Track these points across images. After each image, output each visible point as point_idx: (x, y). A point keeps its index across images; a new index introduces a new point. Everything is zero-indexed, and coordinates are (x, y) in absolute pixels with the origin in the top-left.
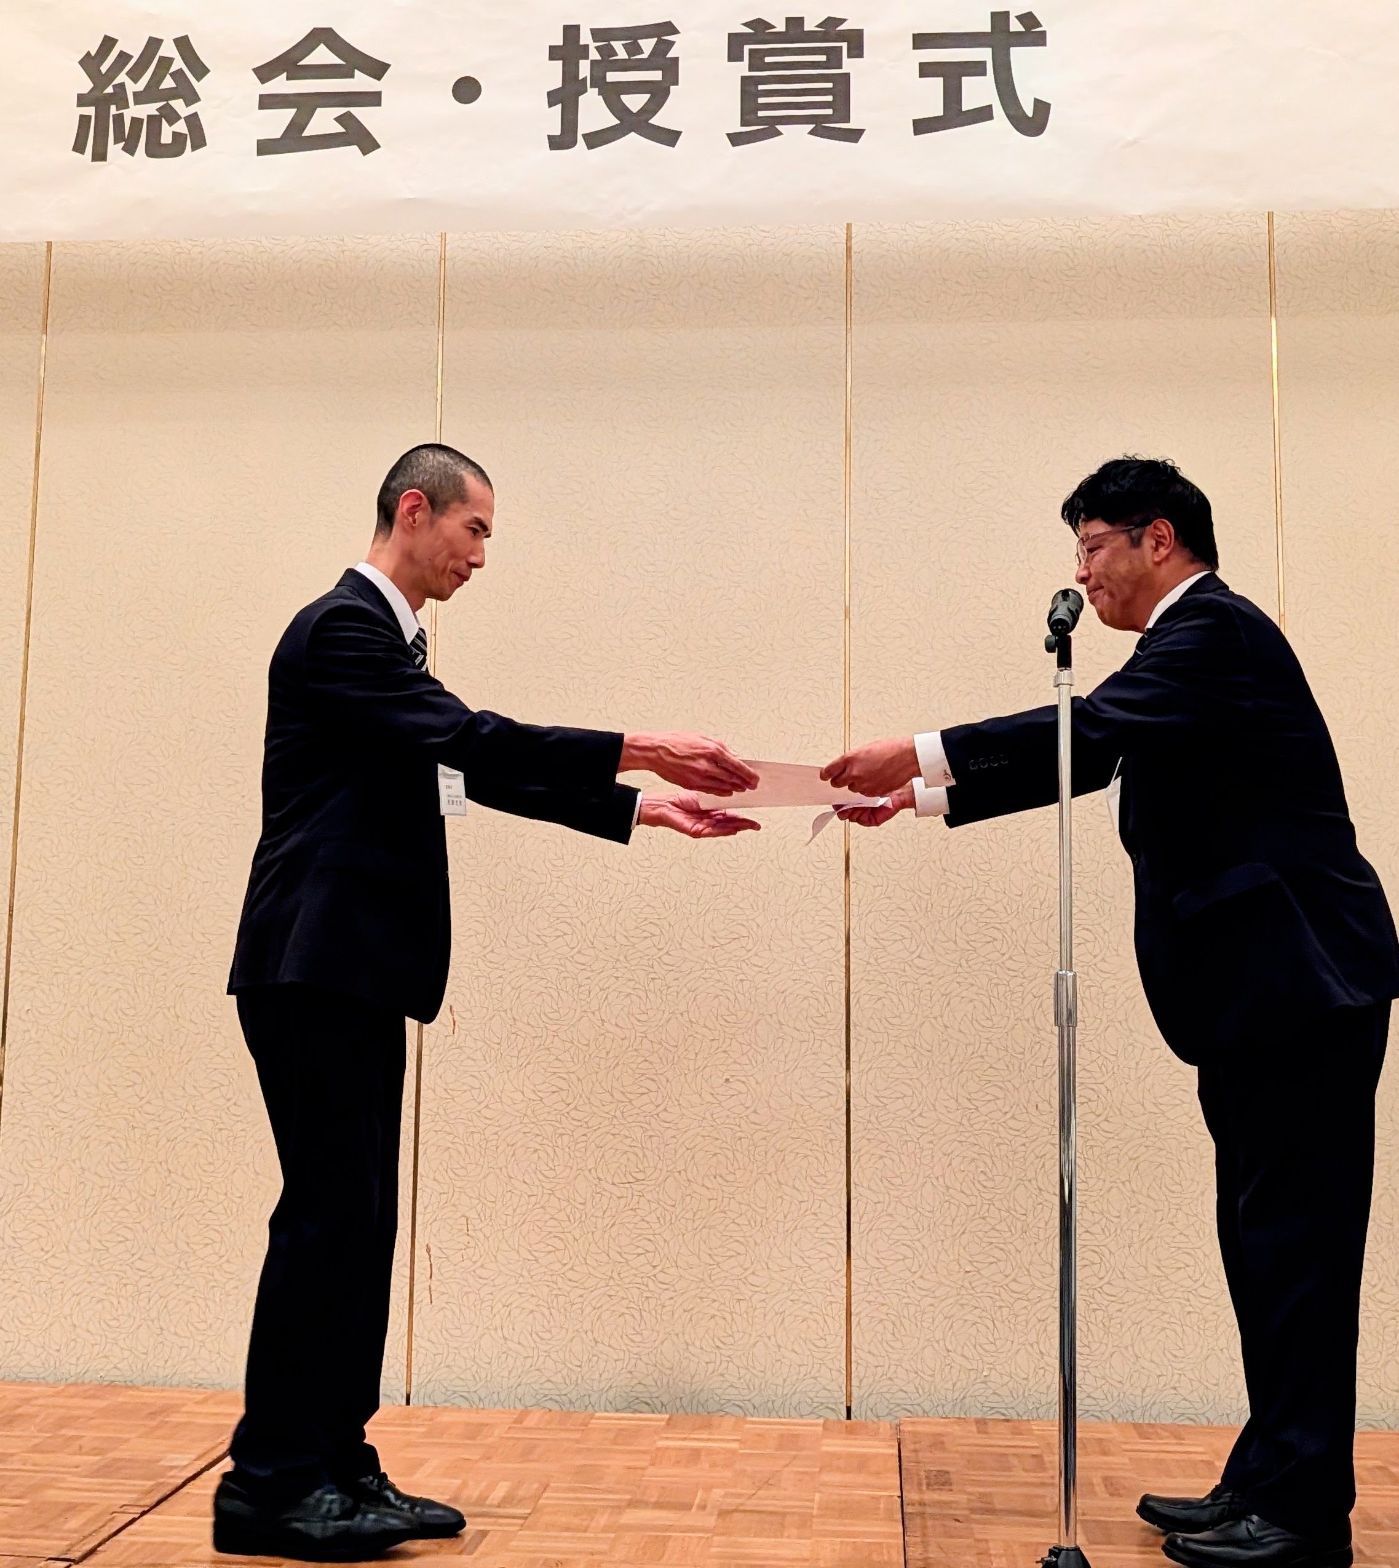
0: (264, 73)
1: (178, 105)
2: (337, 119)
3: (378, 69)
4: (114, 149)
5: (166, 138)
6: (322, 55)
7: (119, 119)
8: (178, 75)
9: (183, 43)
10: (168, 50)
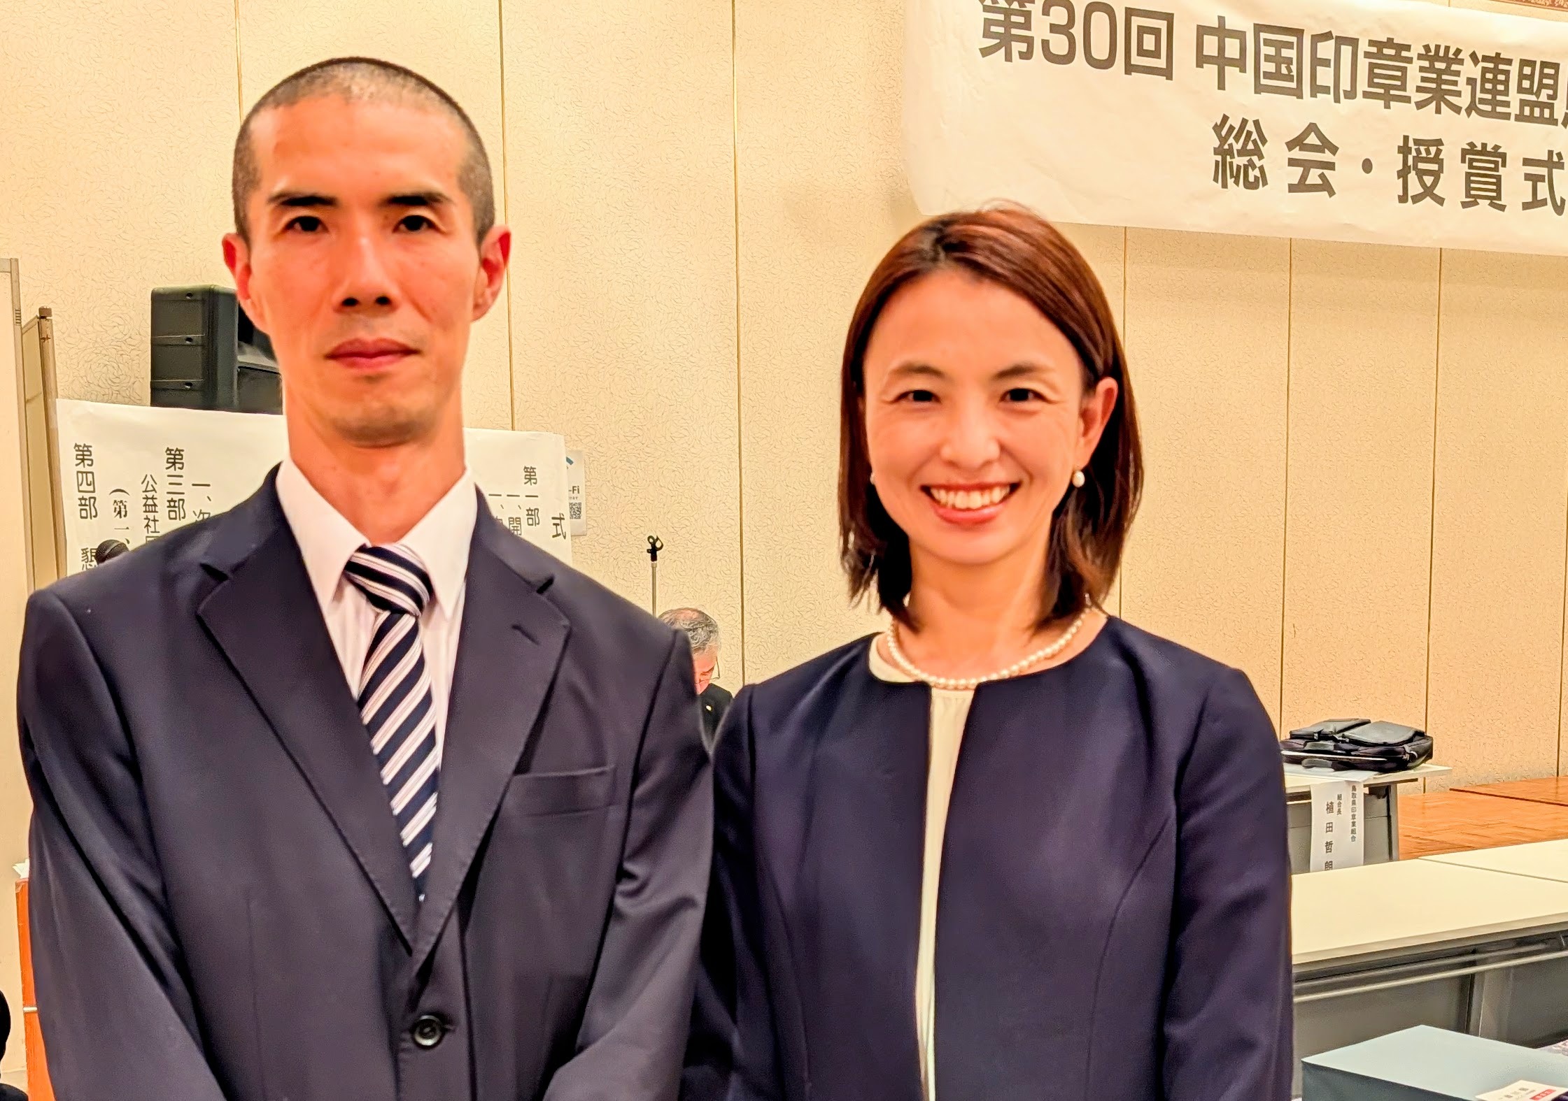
0: (1291, 145)
1: (1255, 158)
2: (1319, 176)
3: (1334, 150)
4: (1230, 181)
5: (1251, 179)
6: (1312, 139)
7: (1231, 164)
8: (1255, 142)
9: (1256, 123)
10: (1250, 127)
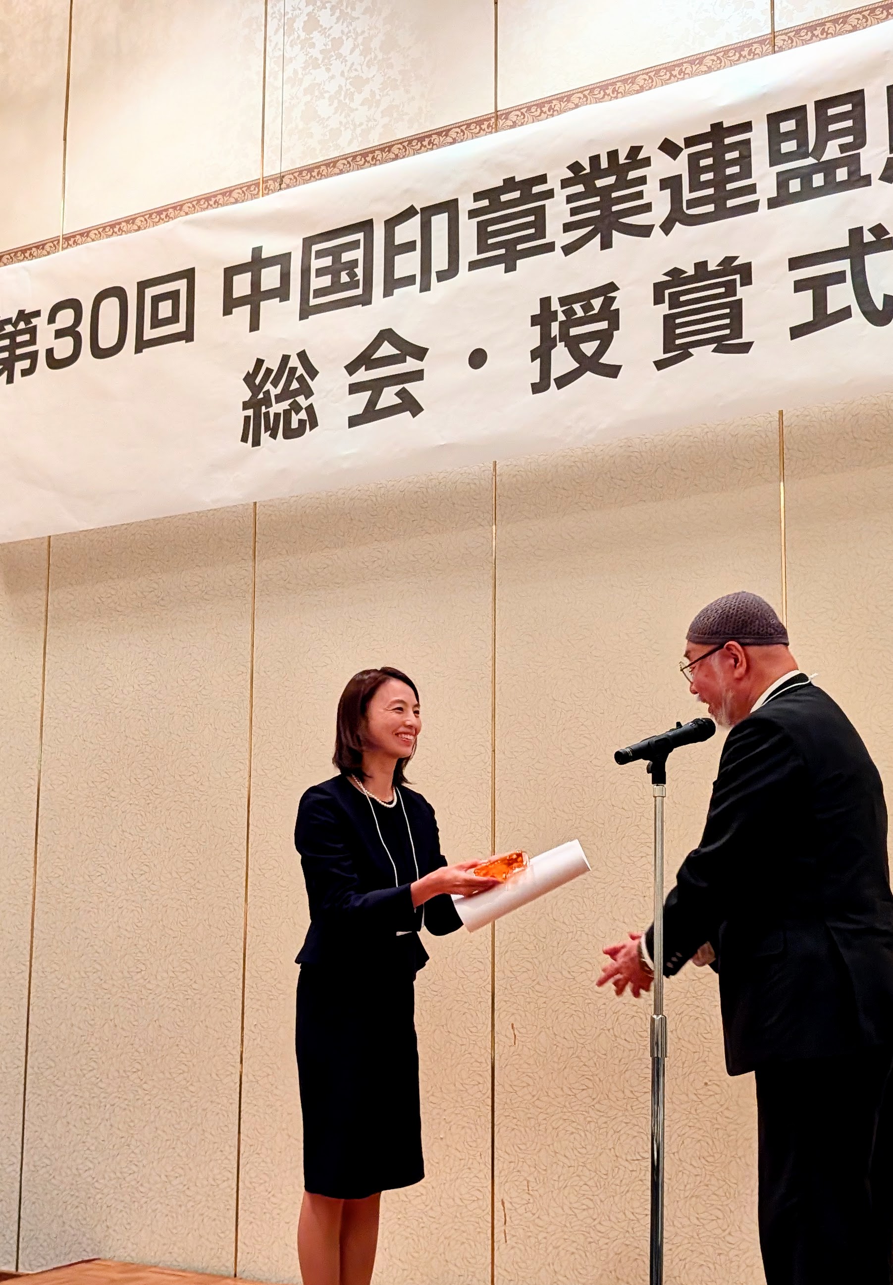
0: (351, 368)
1: (301, 400)
2: (397, 394)
3: (420, 353)
4: (265, 436)
5: (295, 425)
6: (387, 349)
7: (267, 414)
8: (301, 379)
9: (302, 356)
10: (294, 362)
